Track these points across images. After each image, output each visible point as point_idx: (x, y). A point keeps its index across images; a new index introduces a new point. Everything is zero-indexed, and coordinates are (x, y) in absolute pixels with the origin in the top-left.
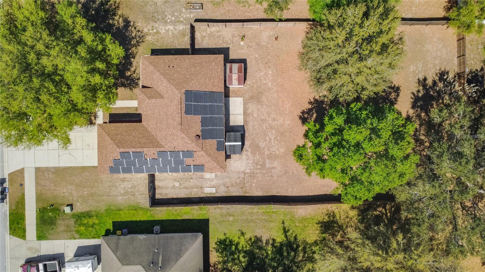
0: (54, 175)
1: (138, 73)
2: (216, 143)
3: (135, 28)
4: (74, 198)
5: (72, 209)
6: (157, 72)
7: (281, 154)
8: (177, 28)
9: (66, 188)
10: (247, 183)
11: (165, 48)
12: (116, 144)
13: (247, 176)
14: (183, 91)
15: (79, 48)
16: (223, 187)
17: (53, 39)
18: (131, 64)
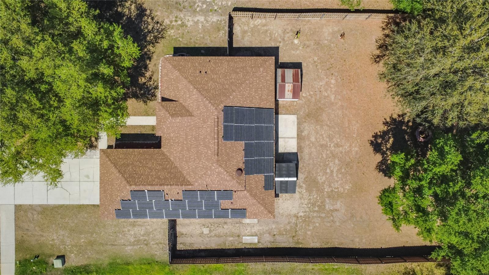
0: (40, 216)
1: (156, 79)
2: (263, 179)
3: (153, 19)
4: (66, 247)
5: (64, 263)
6: (184, 80)
7: (346, 191)
8: (209, 19)
9: (57, 233)
10: (299, 230)
11: (192, 45)
12: (126, 179)
13: (301, 221)
14: (221, 107)
15: (76, 45)
16: (268, 235)
17: (37, 30)
18: (146, 67)
